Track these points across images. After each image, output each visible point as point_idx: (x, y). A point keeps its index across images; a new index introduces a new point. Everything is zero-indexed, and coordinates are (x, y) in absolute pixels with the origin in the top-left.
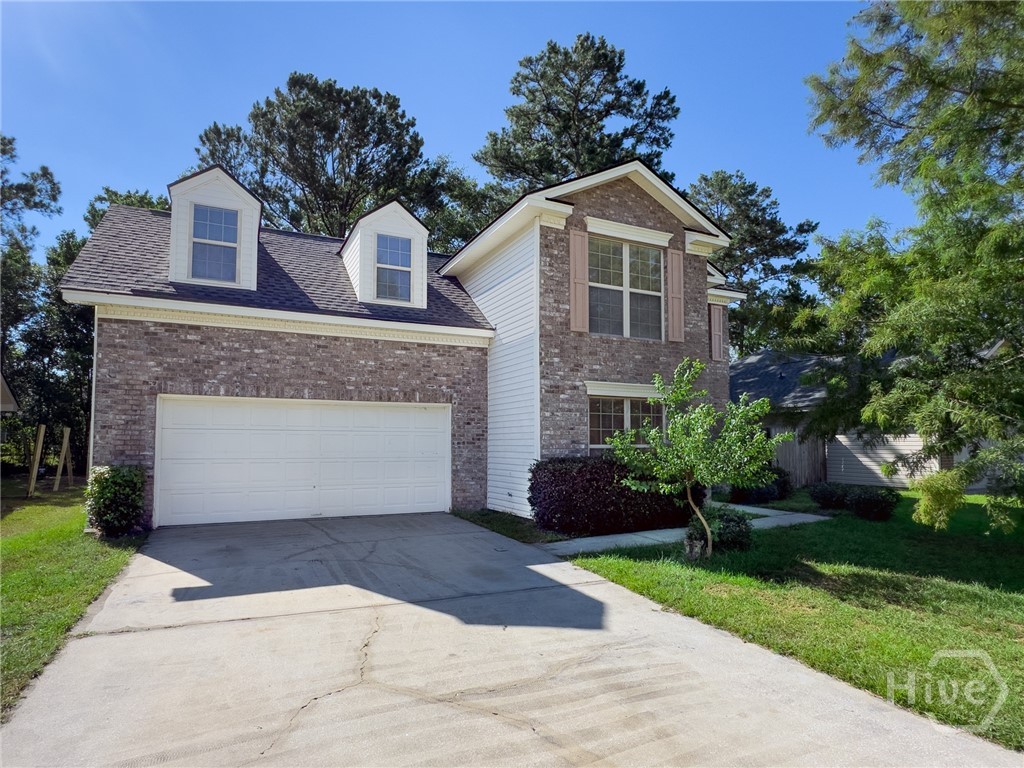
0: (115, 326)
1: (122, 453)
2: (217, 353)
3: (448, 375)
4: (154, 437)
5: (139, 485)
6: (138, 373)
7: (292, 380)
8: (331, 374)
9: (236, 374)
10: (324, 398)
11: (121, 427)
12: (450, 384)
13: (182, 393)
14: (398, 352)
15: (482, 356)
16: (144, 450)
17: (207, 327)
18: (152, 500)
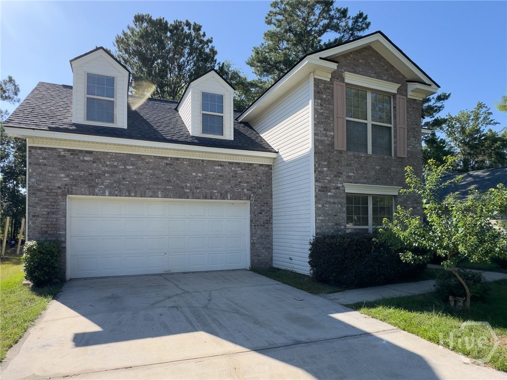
0: (39, 151)
1: (46, 232)
2: (103, 169)
3: (247, 183)
4: (65, 223)
5: (56, 253)
6: (54, 181)
7: (150, 186)
8: (175, 182)
9: (115, 182)
10: (170, 197)
11: (45, 216)
12: (249, 188)
13: (82, 195)
14: (217, 168)
15: (268, 170)
16: (60, 231)
17: (97, 152)
18: (65, 263)
